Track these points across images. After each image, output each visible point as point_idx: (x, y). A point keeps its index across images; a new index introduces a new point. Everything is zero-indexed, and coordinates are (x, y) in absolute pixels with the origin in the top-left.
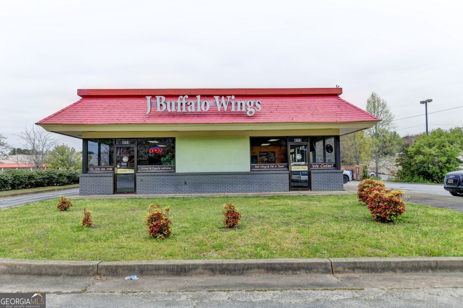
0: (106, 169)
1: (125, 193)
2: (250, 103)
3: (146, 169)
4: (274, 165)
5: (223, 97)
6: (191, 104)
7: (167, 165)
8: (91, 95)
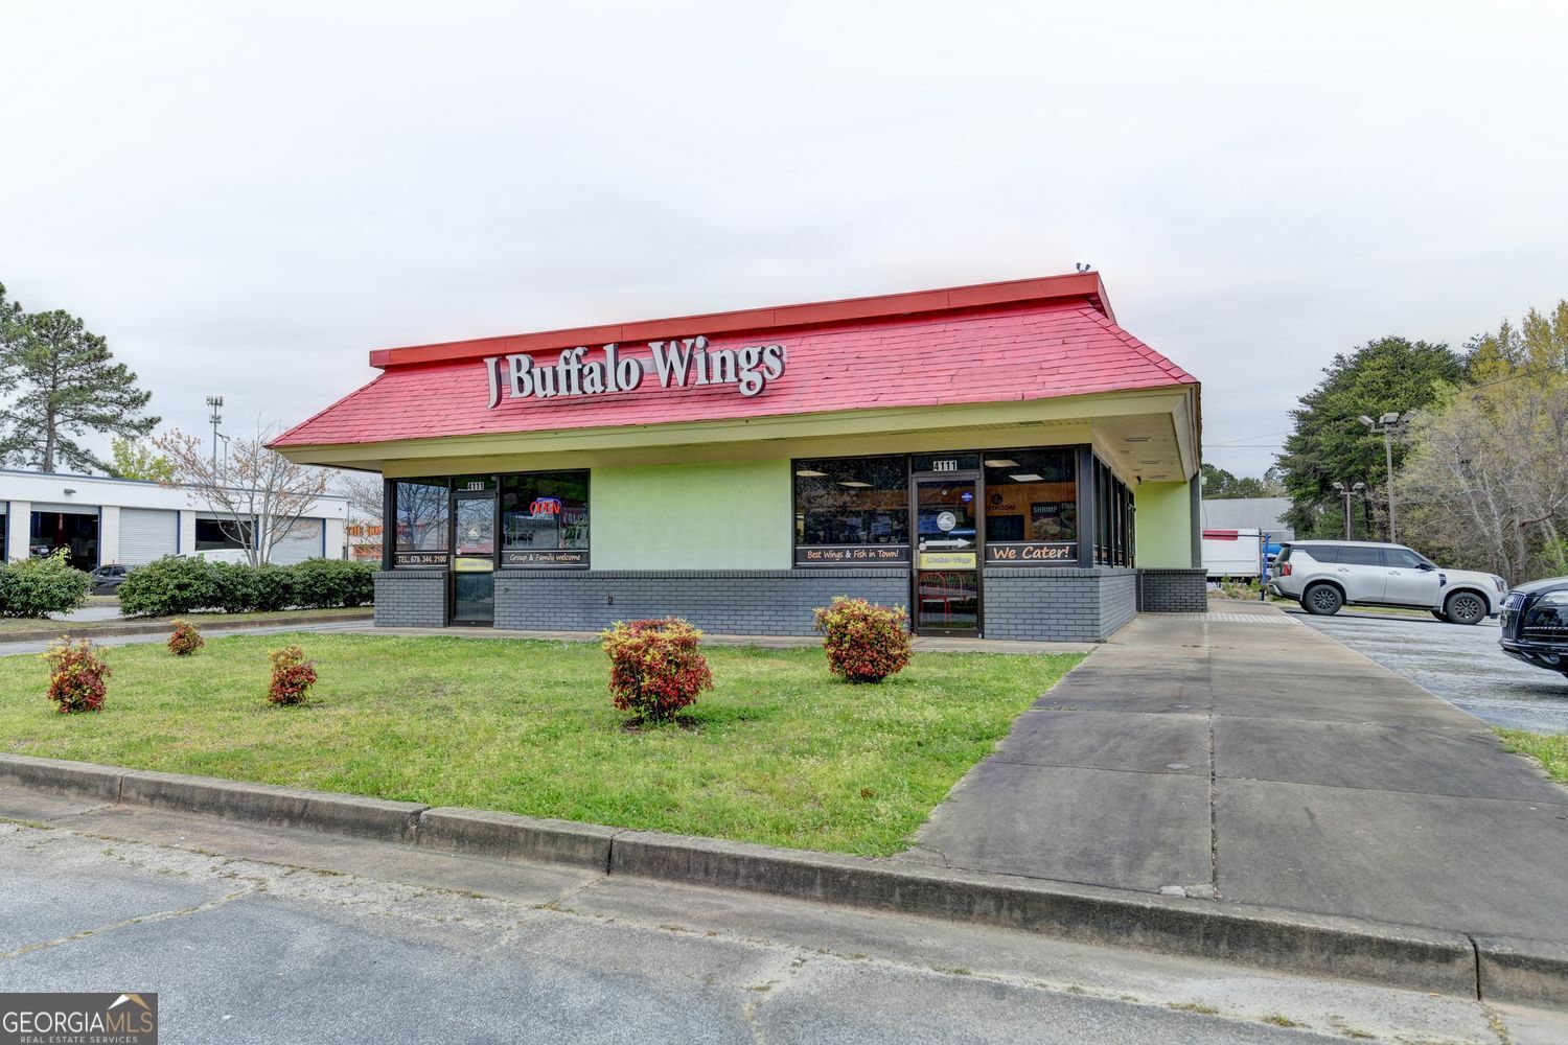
0: (433, 559)
1: (473, 626)
2: (748, 356)
3: (520, 558)
4: (867, 551)
5: (673, 343)
6: (591, 371)
8: (397, 364)
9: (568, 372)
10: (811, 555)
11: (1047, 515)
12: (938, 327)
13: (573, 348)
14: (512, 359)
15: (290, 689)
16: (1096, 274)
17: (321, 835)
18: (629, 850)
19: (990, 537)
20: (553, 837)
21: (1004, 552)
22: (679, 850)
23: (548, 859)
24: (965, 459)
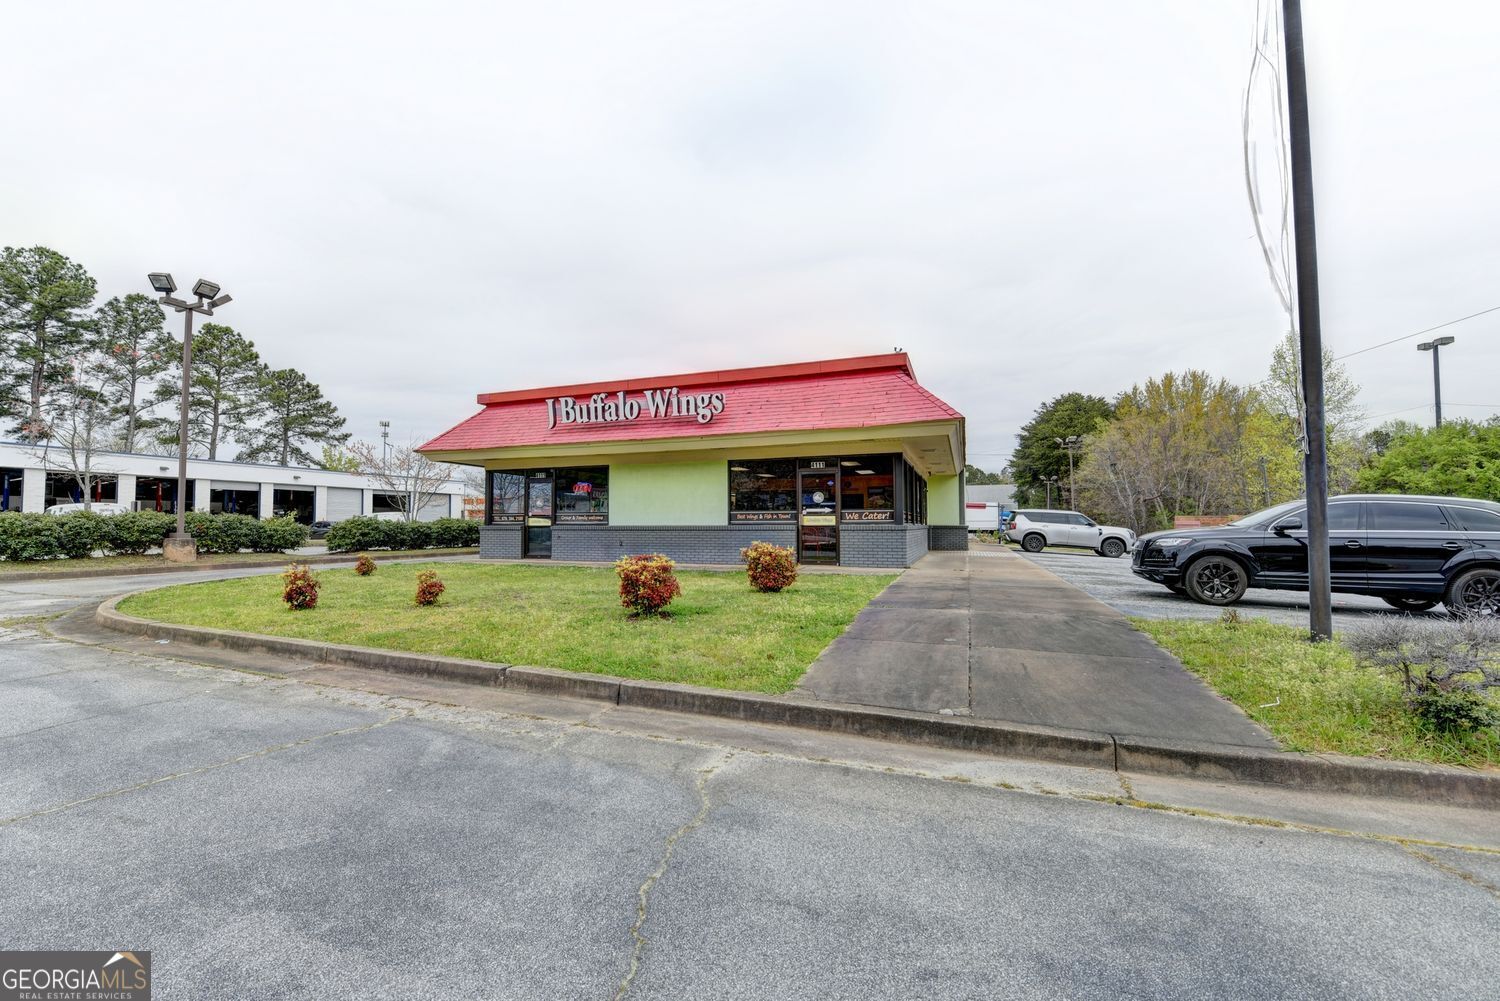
0: (515, 518)
1: (539, 558)
2: (703, 399)
3: (569, 517)
4: (772, 514)
5: (658, 391)
6: (610, 407)
7: (597, 512)
8: (493, 402)
9: (596, 408)
10: (739, 517)
11: (876, 494)
12: (814, 384)
13: (599, 394)
14: (562, 400)
15: (429, 595)
16: (905, 354)
17: (447, 683)
18: (630, 691)
19: (843, 507)
20: (585, 683)
21: (852, 516)
22: (659, 691)
23: (582, 696)
24: (831, 461)
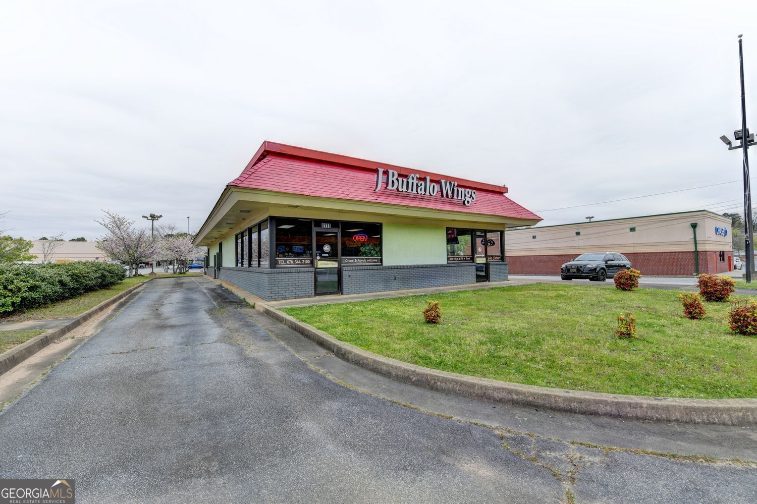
0: (302, 262)
1: (328, 294)
3: (350, 261)
4: (464, 258)
5: (448, 182)
6: (421, 185)
7: (368, 257)
10: (450, 259)
16: (507, 188)
